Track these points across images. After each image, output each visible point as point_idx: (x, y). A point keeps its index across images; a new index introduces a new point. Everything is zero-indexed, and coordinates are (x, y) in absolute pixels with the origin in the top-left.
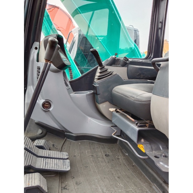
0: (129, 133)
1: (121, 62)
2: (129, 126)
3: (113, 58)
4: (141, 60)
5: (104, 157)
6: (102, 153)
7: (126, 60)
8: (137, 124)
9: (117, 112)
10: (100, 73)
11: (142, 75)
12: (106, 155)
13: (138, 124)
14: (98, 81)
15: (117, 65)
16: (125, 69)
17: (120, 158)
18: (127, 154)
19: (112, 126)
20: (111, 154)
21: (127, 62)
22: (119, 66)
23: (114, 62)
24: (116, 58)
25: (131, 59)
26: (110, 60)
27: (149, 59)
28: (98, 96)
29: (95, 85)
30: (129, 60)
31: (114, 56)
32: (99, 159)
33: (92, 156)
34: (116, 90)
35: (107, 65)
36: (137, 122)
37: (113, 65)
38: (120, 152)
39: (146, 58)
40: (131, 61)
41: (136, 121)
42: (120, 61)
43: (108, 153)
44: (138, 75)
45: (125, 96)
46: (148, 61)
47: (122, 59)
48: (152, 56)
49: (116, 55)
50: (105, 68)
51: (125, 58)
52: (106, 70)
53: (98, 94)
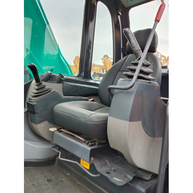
0: (77, 153)
1: (57, 78)
2: (78, 146)
4: (74, 78)
5: (47, 182)
6: (42, 179)
7: (61, 77)
8: (88, 144)
9: (60, 132)
10: (37, 90)
11: (76, 92)
12: (48, 180)
13: (90, 144)
14: (35, 98)
15: (52, 81)
16: (60, 85)
17: (63, 180)
18: (69, 174)
19: (52, 147)
20: (53, 178)
21: (63, 79)
22: (54, 82)
23: (49, 78)
24: (51, 73)
25: (66, 76)
26: (45, 75)
27: (80, 77)
28: (36, 115)
29: (31, 103)
30: (64, 77)
31: (49, 72)
32: (42, 186)
33: (33, 185)
34: (60, 109)
35: (43, 80)
36: (87, 142)
37: (49, 81)
38: (61, 173)
39: (79, 76)
40: (66, 79)
41: (86, 140)
42: (55, 78)
43: (49, 178)
44: (74, 92)
45: (75, 116)
47: (58, 75)
48: (83, 75)
49: (52, 70)
50: (43, 85)
51: (60, 74)
52: (44, 87)
53: (35, 113)
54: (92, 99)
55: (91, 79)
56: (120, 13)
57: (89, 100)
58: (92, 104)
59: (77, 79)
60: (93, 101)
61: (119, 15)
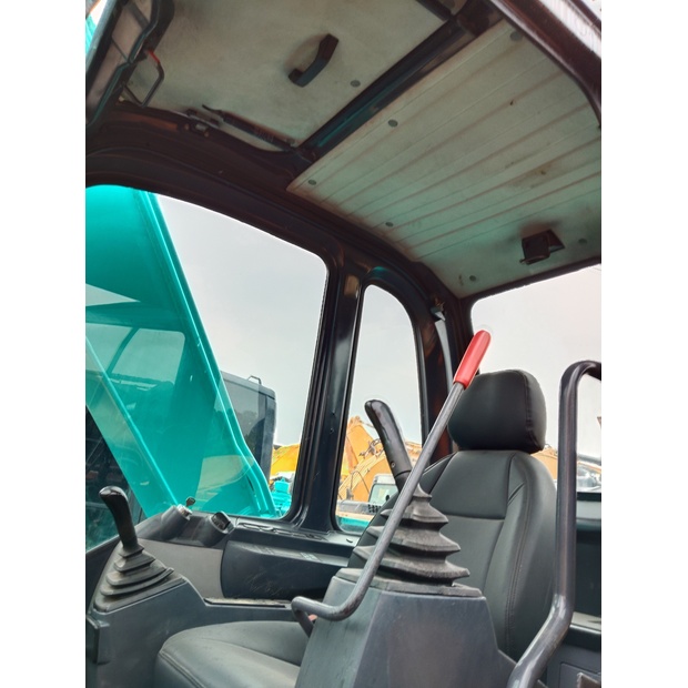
1: (204, 530)
3: (178, 513)
4: (271, 527)
7: (221, 527)
10: (124, 573)
11: (269, 583)
14: (108, 606)
15: (188, 537)
21: (225, 532)
22: (194, 542)
23: (179, 530)
24: (188, 514)
25: (240, 521)
26: (165, 519)
27: (295, 522)
28: (100, 668)
30: (232, 523)
31: (181, 508)
35: (155, 537)
37: (175, 540)
39: (288, 520)
40: (238, 531)
42: (200, 527)
44: (257, 582)
46: (291, 532)
47: (210, 517)
48: (304, 517)
49: (190, 503)
50: (145, 556)
51: (220, 515)
52: (149, 564)
53: (99, 660)
55: (336, 528)
56: (440, 315)
59: (278, 533)
61: (439, 319)
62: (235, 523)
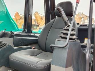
1: (9, 35)
11: (23, 43)
15: (6, 37)
16: (12, 39)
21: (13, 35)
23: (4, 35)
24: (5, 32)
27: (25, 32)
31: (4, 31)
37: (3, 37)
44: (21, 43)
47: (9, 32)
48: (27, 31)
49: (5, 30)
52: (1, 42)
54: (34, 47)
55: (32, 33)
57: (32, 48)
58: (34, 51)
59: (22, 34)
60: (35, 48)
62: (15, 33)
